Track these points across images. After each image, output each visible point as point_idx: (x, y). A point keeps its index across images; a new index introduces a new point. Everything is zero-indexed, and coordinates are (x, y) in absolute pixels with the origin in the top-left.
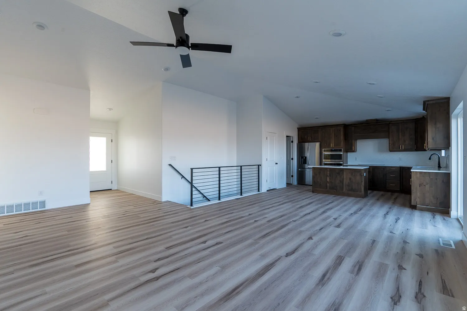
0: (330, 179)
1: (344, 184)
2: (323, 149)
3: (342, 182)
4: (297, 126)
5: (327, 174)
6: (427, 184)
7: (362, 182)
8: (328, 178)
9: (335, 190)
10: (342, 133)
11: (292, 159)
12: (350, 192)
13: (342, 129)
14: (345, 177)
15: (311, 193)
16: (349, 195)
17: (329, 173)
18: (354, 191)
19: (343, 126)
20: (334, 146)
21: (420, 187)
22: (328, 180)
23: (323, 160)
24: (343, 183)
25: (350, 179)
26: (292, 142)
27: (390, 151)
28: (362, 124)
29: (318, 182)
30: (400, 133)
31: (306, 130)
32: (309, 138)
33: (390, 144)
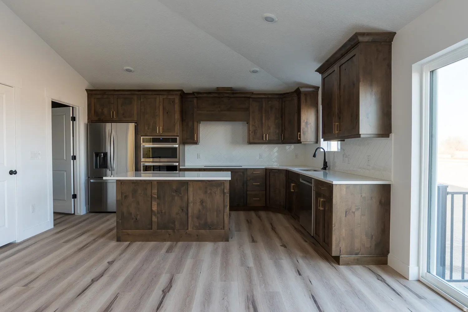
0: (158, 205)
1: (190, 214)
2: (142, 137)
3: (185, 210)
4: (85, 85)
5: (152, 195)
6: (358, 209)
7: (227, 206)
8: (153, 203)
9: (170, 231)
10: (177, 107)
11: (74, 158)
12: (202, 231)
13: (177, 100)
14: (191, 199)
15: (114, 243)
16: (200, 239)
17: (156, 191)
18: (210, 229)
19: (179, 93)
20: (163, 131)
21: (346, 216)
22: (155, 208)
23: (143, 160)
24: (187, 214)
25: (202, 202)
26: (74, 119)
27: (250, 143)
28: (210, 93)
29: (131, 214)
30: (263, 114)
31: (105, 96)
32: (113, 113)
33: (250, 132)
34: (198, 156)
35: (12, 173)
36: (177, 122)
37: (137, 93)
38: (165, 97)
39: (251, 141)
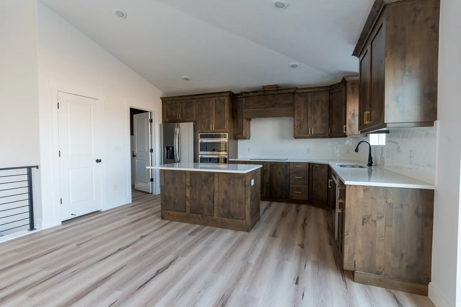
0: (191, 192)
1: (215, 203)
2: (199, 134)
3: (211, 198)
4: (161, 94)
5: (186, 183)
6: (381, 218)
7: (248, 198)
8: (187, 190)
9: (200, 216)
10: (227, 107)
11: (152, 151)
12: (226, 219)
13: (227, 100)
14: (216, 189)
15: (159, 220)
16: (224, 226)
17: (189, 180)
18: (233, 218)
19: (228, 94)
20: (215, 128)
21: (363, 224)
22: (188, 195)
23: (200, 153)
24: (213, 202)
25: (226, 192)
26: (151, 121)
27: (296, 138)
28: (256, 92)
29: (171, 197)
30: (309, 108)
31: (174, 102)
32: (179, 115)
33: (296, 127)
34: (249, 150)
35: (98, 161)
36: (226, 120)
37: (196, 97)
38: (217, 98)
39: (296, 135)
